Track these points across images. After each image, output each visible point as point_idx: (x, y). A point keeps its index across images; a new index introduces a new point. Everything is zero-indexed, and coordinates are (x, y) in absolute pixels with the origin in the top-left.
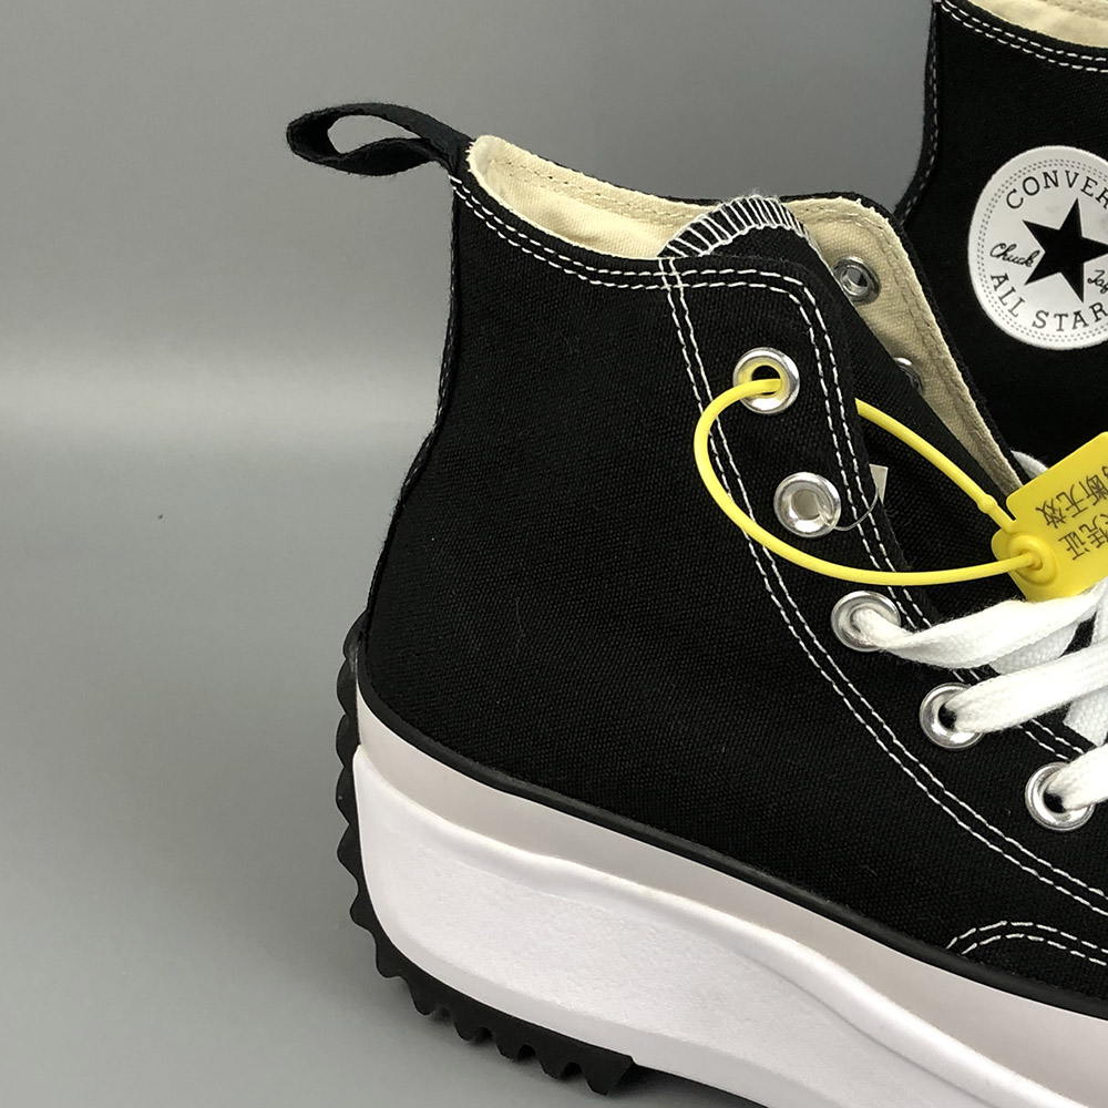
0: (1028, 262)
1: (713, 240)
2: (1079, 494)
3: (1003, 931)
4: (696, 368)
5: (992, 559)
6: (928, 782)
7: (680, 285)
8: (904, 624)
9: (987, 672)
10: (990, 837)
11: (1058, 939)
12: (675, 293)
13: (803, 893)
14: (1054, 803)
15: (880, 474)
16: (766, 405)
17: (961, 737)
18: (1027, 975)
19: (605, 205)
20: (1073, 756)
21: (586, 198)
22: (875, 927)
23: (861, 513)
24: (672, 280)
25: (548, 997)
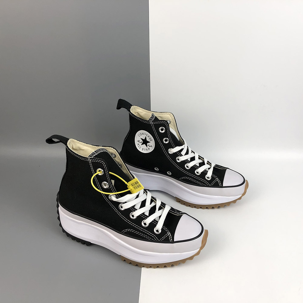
0: (141, 143)
1: (95, 154)
2: (134, 183)
3: (127, 230)
4: (93, 170)
5: (128, 189)
6: (119, 214)
7: (90, 161)
8: (116, 198)
9: (126, 202)
10: (126, 220)
11: (133, 231)
12: (90, 162)
13: (107, 226)
14: (133, 216)
15: (113, 181)
16: (100, 174)
17: (123, 209)
18: (130, 235)
19: (85, 146)
20: (135, 211)
21: (83, 145)
22: (114, 229)
23: (111, 186)
24: (90, 160)
25: (81, 236)
